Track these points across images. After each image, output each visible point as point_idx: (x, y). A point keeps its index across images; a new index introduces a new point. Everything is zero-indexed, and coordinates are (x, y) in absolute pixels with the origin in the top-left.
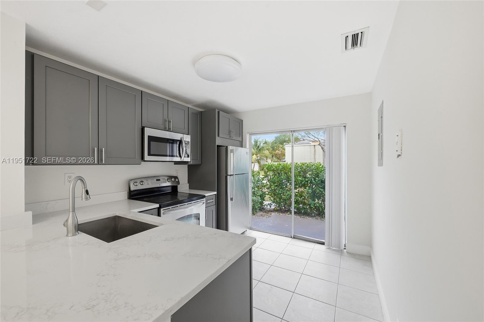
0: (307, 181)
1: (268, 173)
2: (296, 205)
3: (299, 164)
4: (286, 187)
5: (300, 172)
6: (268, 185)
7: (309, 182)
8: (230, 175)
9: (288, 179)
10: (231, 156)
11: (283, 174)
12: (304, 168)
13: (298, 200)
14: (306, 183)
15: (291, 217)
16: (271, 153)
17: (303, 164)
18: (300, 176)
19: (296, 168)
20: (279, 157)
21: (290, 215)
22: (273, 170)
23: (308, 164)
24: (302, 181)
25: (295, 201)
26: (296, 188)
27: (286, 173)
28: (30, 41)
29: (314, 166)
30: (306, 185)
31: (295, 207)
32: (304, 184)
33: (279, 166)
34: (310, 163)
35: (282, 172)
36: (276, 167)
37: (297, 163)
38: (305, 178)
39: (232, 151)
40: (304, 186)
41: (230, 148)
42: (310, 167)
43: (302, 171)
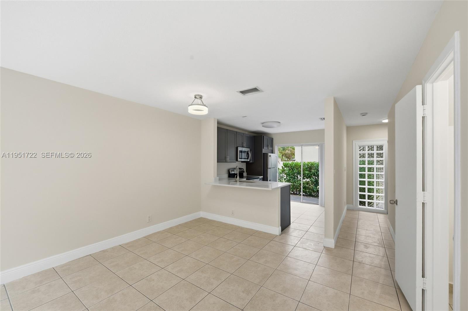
0: (312, 174)
1: (285, 169)
2: (304, 190)
3: (306, 163)
4: (298, 178)
5: (307, 168)
6: (285, 176)
7: (313, 174)
8: (269, 168)
9: (299, 173)
10: (270, 159)
11: (295, 170)
12: (310, 165)
13: (306, 186)
14: (311, 175)
15: (301, 197)
16: (281, 153)
17: (309, 163)
18: (307, 171)
19: (304, 165)
20: (289, 156)
21: (300, 196)
22: (289, 167)
23: (312, 163)
24: (308, 174)
25: (304, 186)
26: (304, 179)
27: (298, 169)
28: (219, 123)
29: (316, 164)
30: (311, 177)
31: (303, 191)
32: (310, 176)
33: (293, 164)
34: (313, 162)
35: (295, 168)
36: (290, 165)
37: (305, 162)
38: (311, 172)
39: (270, 156)
40: (310, 177)
41: (270, 154)
42: (314, 165)
43: (309, 168)
